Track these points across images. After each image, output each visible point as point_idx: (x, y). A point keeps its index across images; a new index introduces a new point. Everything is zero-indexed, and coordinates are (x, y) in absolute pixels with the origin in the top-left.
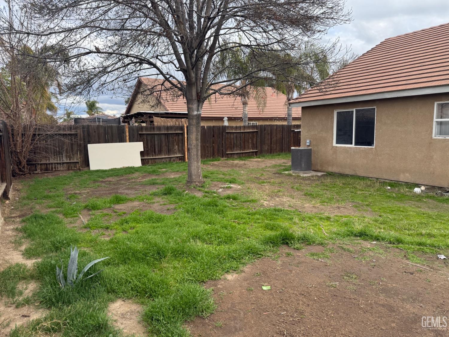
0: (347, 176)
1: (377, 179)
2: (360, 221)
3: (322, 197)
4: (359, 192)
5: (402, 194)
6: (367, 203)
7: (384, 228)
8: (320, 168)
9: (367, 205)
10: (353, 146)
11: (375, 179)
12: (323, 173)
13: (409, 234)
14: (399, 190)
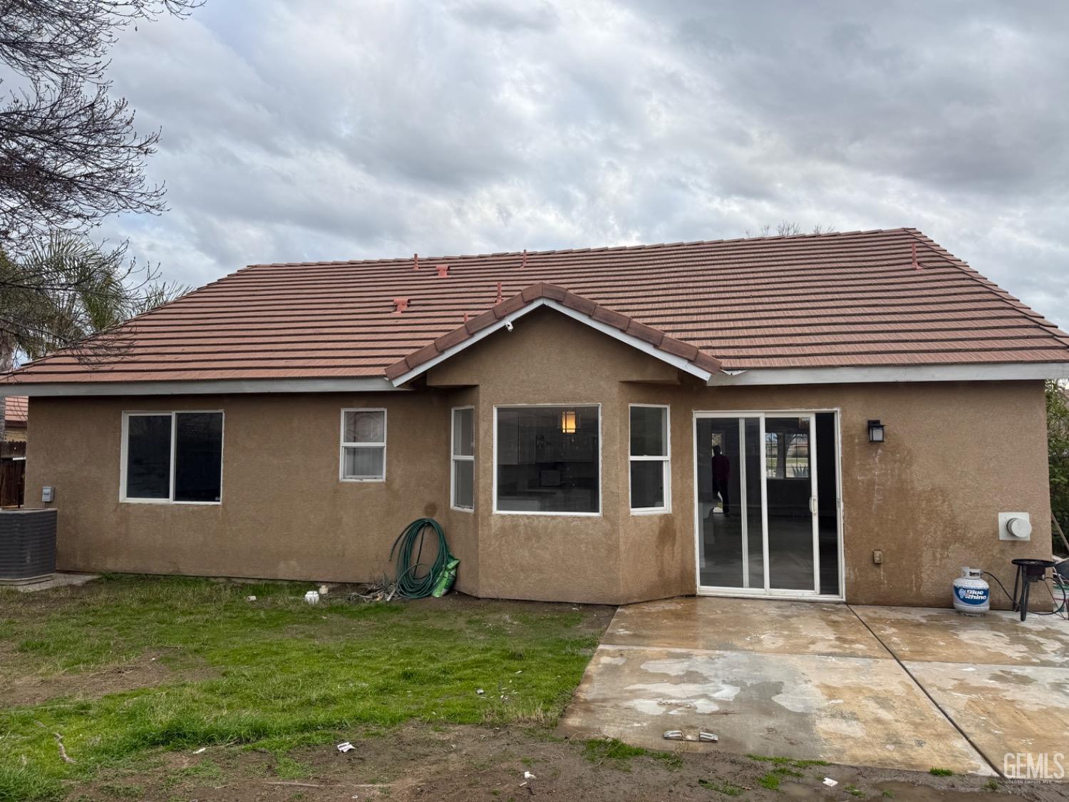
0: (155, 578)
1: (229, 578)
2: (172, 698)
3: (75, 648)
4: (180, 620)
5: (281, 611)
6: (196, 646)
7: (230, 706)
8: (80, 564)
9: (196, 651)
10: (170, 501)
11: (223, 580)
12: (89, 578)
13: (285, 707)
14: (274, 602)
